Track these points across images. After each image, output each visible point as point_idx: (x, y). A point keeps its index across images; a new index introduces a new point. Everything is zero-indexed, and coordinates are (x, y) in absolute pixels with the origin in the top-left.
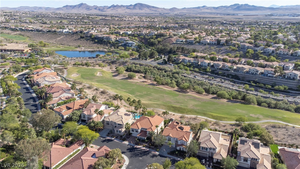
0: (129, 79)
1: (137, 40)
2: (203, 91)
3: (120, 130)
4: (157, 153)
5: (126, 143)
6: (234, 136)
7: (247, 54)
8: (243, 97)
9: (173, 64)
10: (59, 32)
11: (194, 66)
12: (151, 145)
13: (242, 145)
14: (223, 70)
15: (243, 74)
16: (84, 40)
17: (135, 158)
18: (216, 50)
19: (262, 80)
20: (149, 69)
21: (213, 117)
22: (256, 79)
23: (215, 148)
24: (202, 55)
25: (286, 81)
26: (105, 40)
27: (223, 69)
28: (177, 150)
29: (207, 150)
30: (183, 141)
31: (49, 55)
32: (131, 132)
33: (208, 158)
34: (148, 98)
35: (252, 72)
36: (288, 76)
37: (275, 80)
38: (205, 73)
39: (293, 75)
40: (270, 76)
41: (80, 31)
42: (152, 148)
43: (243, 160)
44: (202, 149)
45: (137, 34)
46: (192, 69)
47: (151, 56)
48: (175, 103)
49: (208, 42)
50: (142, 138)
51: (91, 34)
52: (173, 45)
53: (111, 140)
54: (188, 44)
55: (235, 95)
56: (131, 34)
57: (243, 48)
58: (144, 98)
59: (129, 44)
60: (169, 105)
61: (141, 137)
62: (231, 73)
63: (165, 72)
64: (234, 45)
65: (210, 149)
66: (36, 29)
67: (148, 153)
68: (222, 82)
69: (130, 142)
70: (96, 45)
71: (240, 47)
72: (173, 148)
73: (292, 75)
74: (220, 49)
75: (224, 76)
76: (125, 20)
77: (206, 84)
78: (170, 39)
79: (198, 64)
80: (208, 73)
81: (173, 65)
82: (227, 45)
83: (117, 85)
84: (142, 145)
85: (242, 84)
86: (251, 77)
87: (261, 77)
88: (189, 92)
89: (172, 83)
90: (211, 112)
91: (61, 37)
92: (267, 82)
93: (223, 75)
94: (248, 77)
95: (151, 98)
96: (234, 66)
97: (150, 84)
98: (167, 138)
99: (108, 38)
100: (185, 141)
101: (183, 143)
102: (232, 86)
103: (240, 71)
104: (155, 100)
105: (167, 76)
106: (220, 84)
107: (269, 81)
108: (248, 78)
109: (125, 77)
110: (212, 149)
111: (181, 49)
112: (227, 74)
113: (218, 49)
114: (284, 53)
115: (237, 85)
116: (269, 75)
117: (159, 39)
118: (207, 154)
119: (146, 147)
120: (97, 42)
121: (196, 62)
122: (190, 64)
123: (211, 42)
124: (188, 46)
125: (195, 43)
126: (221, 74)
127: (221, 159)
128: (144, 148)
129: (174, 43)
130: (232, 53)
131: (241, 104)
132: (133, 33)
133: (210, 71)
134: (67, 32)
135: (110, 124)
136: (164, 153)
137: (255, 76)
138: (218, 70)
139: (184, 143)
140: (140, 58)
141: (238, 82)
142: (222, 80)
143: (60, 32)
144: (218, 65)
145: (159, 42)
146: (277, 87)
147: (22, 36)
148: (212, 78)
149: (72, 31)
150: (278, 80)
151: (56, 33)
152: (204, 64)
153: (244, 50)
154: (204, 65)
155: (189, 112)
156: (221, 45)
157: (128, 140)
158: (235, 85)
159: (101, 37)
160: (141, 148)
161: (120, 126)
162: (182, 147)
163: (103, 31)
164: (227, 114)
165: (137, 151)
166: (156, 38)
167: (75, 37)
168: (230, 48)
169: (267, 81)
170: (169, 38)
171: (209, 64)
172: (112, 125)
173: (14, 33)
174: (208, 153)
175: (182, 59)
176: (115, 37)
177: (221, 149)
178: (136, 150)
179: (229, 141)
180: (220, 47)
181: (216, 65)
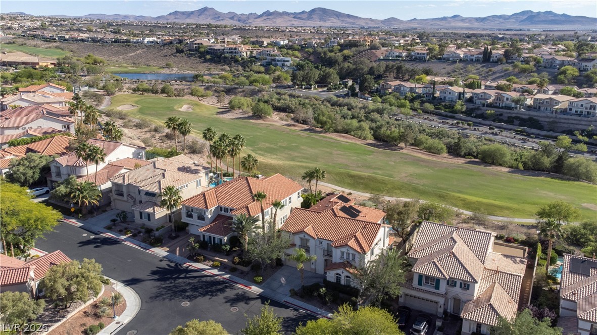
0: (253, 119)
1: (297, 57)
2: (442, 149)
3: (150, 210)
4: (255, 290)
5: (161, 252)
6: (539, 252)
7: (562, 77)
8: (557, 161)
9: (371, 96)
10: (135, 43)
11: (424, 99)
12: (239, 263)
13: (578, 278)
14: (497, 107)
15: (551, 116)
16: (183, 57)
17: (167, 300)
18: (481, 73)
20: (312, 103)
21: (466, 204)
22: (590, 126)
23: (469, 279)
24: (446, 79)
26: (227, 55)
27: (498, 104)
28: (327, 284)
29: (437, 287)
30: (351, 251)
31: (86, 73)
32: (185, 219)
33: (440, 318)
34: (287, 156)
35: (579, 110)
38: (449, 114)
41: (179, 39)
42: (242, 272)
43: (589, 333)
44: (420, 283)
45: (300, 46)
46: (417, 104)
47: (323, 82)
48: (359, 167)
49: (462, 56)
50: (214, 238)
51: (198, 44)
52: (378, 63)
53: (115, 242)
54: (413, 61)
55: (534, 156)
56: (286, 45)
57: (549, 66)
58: (277, 155)
59: (277, 63)
60: (342, 170)
61: (212, 235)
62: (518, 113)
63: (349, 109)
64: (526, 61)
65: (448, 284)
66: (91, 38)
67: (220, 287)
68: (496, 134)
69: (172, 251)
70: (206, 64)
71: (542, 64)
72: (317, 278)
74: (490, 70)
75: (500, 121)
76: (284, 31)
77: (452, 136)
78: (373, 52)
79: (433, 95)
80: (457, 116)
81: (370, 99)
82: (507, 62)
83: (218, 128)
84: (209, 260)
85: (548, 140)
86: (575, 122)
88: (402, 148)
89: (360, 128)
90: (460, 192)
91: (138, 52)
93: (497, 118)
95: (296, 154)
96: (527, 97)
97: (303, 129)
98: (297, 241)
99: (234, 51)
100: (358, 249)
101: (351, 258)
102: (520, 141)
103: (542, 108)
104: (304, 159)
105: (352, 118)
106: (490, 136)
108: (566, 125)
109: (246, 115)
110: (458, 284)
111: (395, 71)
112: (509, 117)
113: (485, 69)
115: (535, 140)
117: (346, 52)
118: (439, 303)
119: (223, 267)
120: (209, 59)
121: (429, 91)
122: (414, 95)
123: (469, 56)
124: (412, 64)
125: (431, 58)
126: (491, 115)
127: (494, 322)
128: (215, 272)
129: (379, 59)
130: (521, 77)
131: (552, 178)
132: (290, 44)
133: (464, 109)
134: (152, 42)
135: (125, 195)
136: (280, 290)
137: (586, 119)
138: (483, 108)
139: (354, 259)
140: (294, 84)
141: (538, 134)
142: (493, 129)
143: (138, 43)
144: (484, 97)
145: (346, 58)
147: (60, 50)
148: (469, 125)
149: (162, 40)
151: (129, 44)
152: (448, 96)
153: (553, 70)
154: (449, 98)
155: (396, 191)
156: (493, 62)
157: (169, 245)
158: (530, 140)
159: (219, 50)
160: (204, 270)
161: (151, 199)
162: (343, 273)
163: (228, 42)
164: (510, 199)
165: (186, 277)
166: (341, 51)
167: (166, 51)
168: (515, 66)
170: (370, 49)
171: (462, 95)
172: (132, 197)
173: (46, 46)
174: (441, 301)
175: (395, 86)
176: (248, 50)
177: (493, 288)
178: (182, 276)
179: (522, 262)
180: (490, 66)
181: (480, 97)
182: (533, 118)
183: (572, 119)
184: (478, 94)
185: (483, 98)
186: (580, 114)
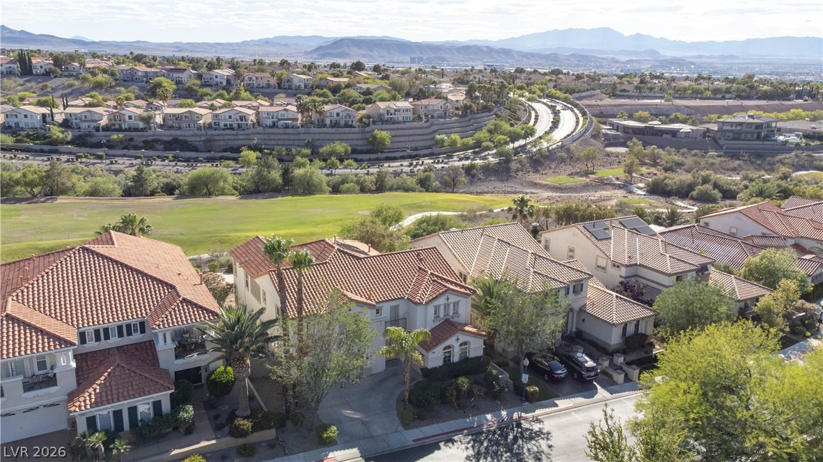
8: (284, 175)
14: (120, 130)
15: (200, 133)
19: (270, 140)
25: (335, 133)
27: (117, 127)
35: (228, 123)
36: (331, 118)
38: (47, 148)
39: (345, 113)
40: (287, 127)
62: (154, 135)
71: (120, 76)
73: (341, 115)
74: (46, 86)
75: (136, 148)
80: (61, 148)
82: (65, 75)
86: (230, 138)
87: (262, 132)
94: (223, 138)
96: (155, 113)
107: (290, 140)
108: (222, 143)
112: (144, 142)
113: (34, 85)
114: (259, 84)
115: (205, 164)
116: (281, 123)
126: (121, 141)
131: (292, 196)
133: (69, 137)
137: (241, 132)
138: (97, 134)
139: (456, 312)
144: (92, 118)
146: (324, 149)
148: (100, 159)
150: (314, 133)
152: (23, 122)
156: (37, 74)
158: (199, 165)
168: (85, 80)
180: (39, 80)
181: (83, 118)
182: (178, 139)
183: (227, 135)
184: (75, 115)
185: (89, 118)
186: (231, 128)
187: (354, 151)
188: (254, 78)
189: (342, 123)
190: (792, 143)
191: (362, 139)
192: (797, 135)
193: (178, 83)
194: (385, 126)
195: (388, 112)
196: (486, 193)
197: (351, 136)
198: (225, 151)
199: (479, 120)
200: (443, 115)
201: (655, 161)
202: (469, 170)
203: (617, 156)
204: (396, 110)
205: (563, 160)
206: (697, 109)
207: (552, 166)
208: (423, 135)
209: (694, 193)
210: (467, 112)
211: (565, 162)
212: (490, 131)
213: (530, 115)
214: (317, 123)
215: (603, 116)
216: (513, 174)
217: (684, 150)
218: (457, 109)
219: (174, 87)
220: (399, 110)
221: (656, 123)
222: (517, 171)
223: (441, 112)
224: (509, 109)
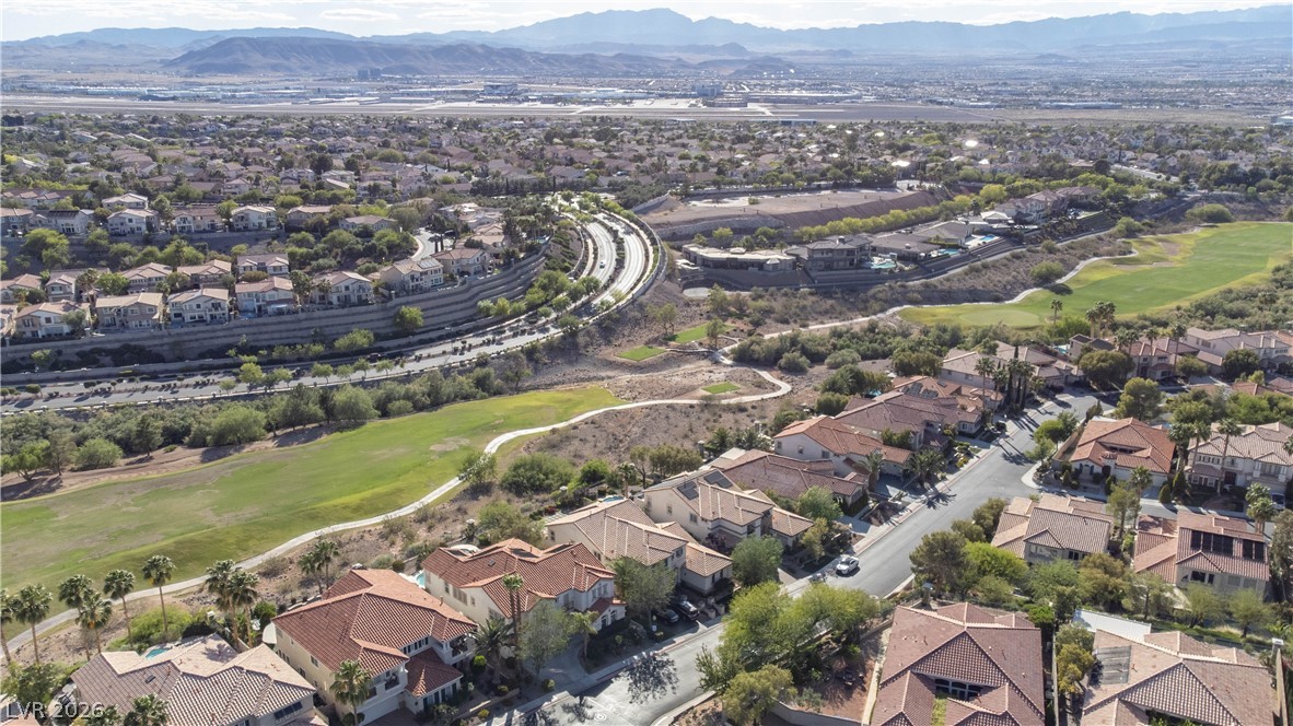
7: (48, 253)
8: (324, 404)
14: (35, 339)
15: (160, 333)
19: (261, 333)
22: (238, 335)
25: (348, 315)
27: (29, 335)
28: (596, 636)
30: (602, 584)
35: (196, 314)
36: (338, 294)
37: (306, 319)
39: (354, 286)
40: (280, 312)
48: (112, 541)
50: (446, 690)
61: (439, 689)
62: (91, 343)
68: (107, 393)
73: (350, 287)
75: (70, 365)
85: (193, 375)
86: (205, 335)
87: (247, 323)
92: (284, 335)
93: (58, 365)
94: (193, 337)
100: (609, 576)
101: (602, 592)
102: (167, 392)
103: (133, 324)
107: (288, 331)
108: (197, 344)
112: (78, 354)
114: (198, 226)
115: (186, 381)
116: (272, 307)
119: (493, 711)
126: (48, 358)
136: (573, 677)
142: (94, 385)
146: (341, 343)
148: (35, 391)
150: (320, 318)
158: (179, 383)
162: (609, 612)
164: (378, 479)
169: (280, 331)
182: (129, 346)
183: (199, 332)
186: (201, 320)
187: (378, 337)
188: (190, 219)
189: (354, 299)
190: (885, 270)
191: (384, 319)
192: (892, 257)
193: (69, 232)
194: (411, 298)
195: (413, 278)
196: (556, 384)
197: (369, 317)
198: (202, 356)
199: (525, 269)
200: (481, 269)
201: (741, 309)
202: (530, 352)
203: (698, 305)
204: (422, 274)
205: (636, 322)
206: (786, 219)
207: (626, 333)
208: (461, 302)
209: (782, 362)
210: (510, 262)
211: (639, 324)
212: (544, 288)
213: (587, 248)
214: (318, 301)
215: (676, 237)
216: (583, 351)
217: (773, 289)
218: (496, 256)
219: (66, 241)
220: (426, 273)
221: (738, 253)
222: (586, 346)
223: (478, 266)
224: (560, 243)
